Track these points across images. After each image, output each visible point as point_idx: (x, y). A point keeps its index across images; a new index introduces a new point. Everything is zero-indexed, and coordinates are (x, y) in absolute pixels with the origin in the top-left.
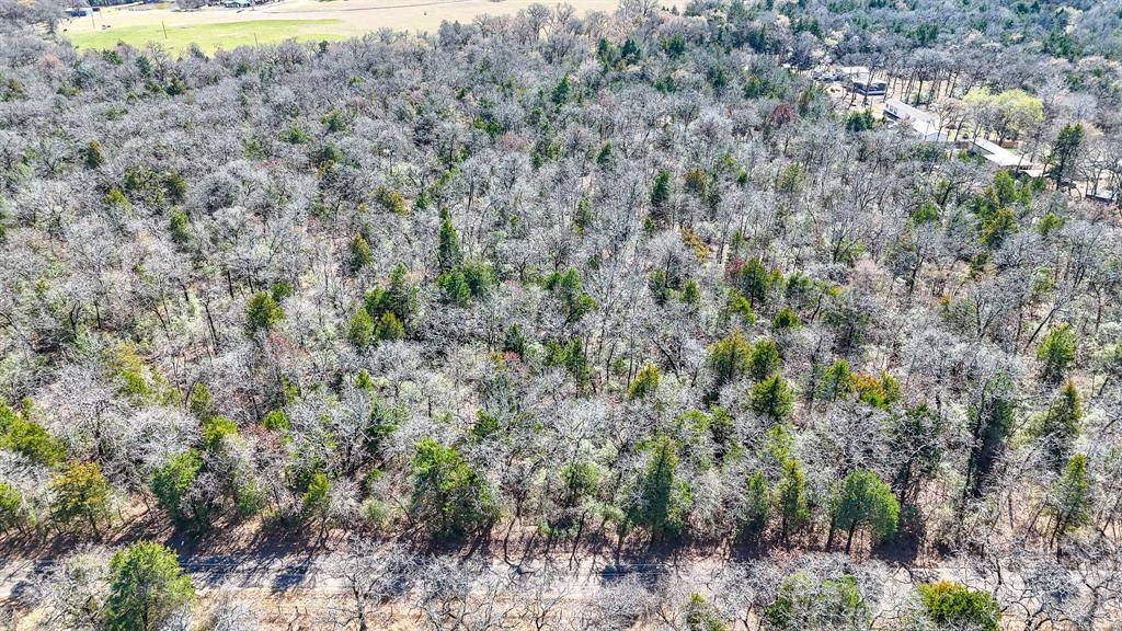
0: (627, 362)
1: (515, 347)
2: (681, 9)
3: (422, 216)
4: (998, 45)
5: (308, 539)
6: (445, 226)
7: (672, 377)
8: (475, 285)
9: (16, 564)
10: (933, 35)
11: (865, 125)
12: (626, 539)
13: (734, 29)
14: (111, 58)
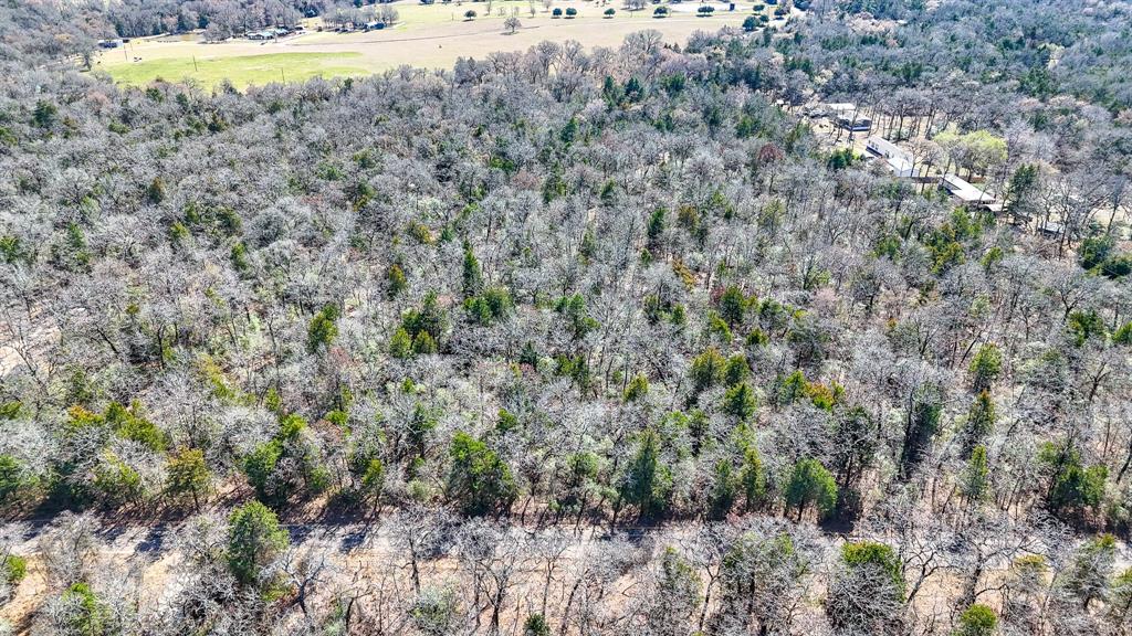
0: (623, 373)
1: (530, 360)
2: (682, 48)
3: (448, 247)
4: (977, 83)
5: (365, 513)
6: (469, 257)
7: (660, 386)
8: (495, 308)
9: (135, 530)
10: (917, 74)
11: (845, 163)
12: (619, 514)
13: (732, 66)
14: (153, 94)
